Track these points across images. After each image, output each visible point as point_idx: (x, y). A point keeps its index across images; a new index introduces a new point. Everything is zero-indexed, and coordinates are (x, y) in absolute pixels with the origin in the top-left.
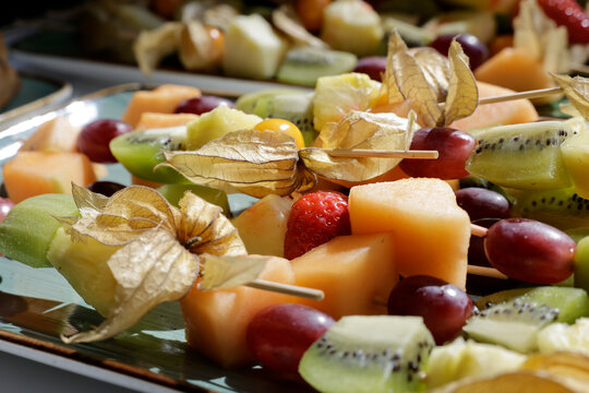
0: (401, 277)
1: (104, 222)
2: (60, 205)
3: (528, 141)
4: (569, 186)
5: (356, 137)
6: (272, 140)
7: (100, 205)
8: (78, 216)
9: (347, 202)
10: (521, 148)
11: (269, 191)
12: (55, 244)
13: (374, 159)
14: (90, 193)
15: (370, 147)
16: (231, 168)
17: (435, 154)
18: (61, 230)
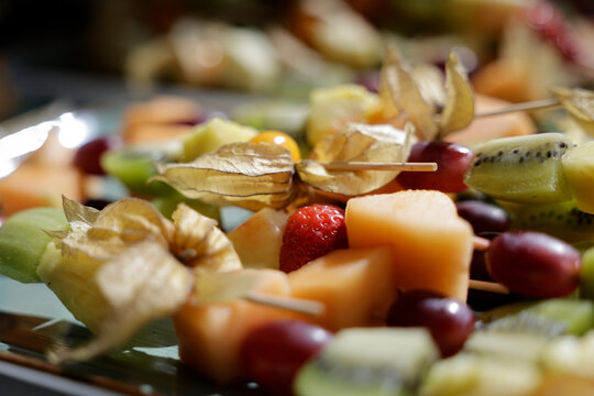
0: (400, 293)
1: (94, 236)
2: (51, 219)
3: (528, 154)
4: (570, 199)
5: (353, 150)
6: (267, 153)
7: (91, 219)
8: (69, 230)
9: (344, 215)
10: (521, 160)
11: (264, 205)
12: (45, 259)
13: (371, 172)
14: (82, 207)
15: (367, 160)
16: (225, 180)
17: (434, 166)
18: (52, 245)
